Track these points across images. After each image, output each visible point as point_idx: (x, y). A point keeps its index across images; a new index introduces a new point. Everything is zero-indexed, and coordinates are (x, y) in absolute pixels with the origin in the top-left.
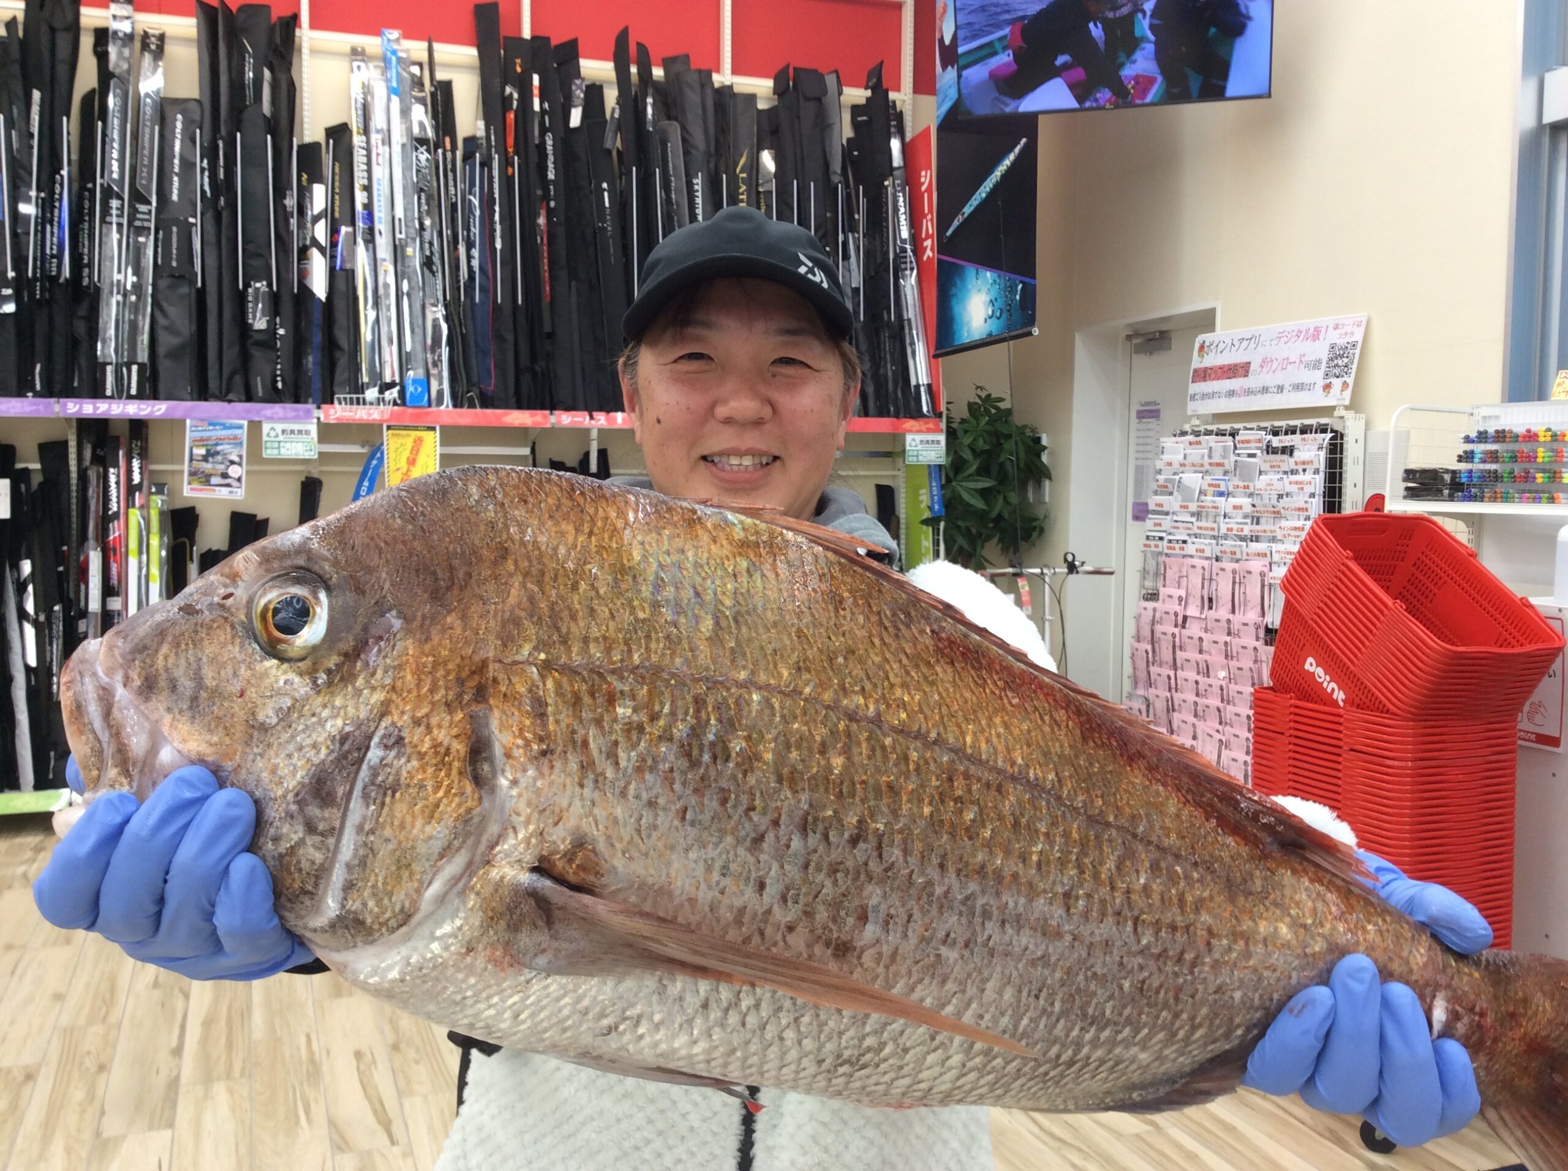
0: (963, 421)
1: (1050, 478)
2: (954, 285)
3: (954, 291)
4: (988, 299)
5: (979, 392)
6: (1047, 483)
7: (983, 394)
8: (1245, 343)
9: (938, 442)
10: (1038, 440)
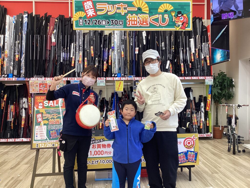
0: (217, 77)
1: (235, 87)
2: (214, 52)
3: (214, 53)
4: (220, 55)
5: (220, 71)
6: (234, 88)
9: (212, 81)
10: (232, 80)
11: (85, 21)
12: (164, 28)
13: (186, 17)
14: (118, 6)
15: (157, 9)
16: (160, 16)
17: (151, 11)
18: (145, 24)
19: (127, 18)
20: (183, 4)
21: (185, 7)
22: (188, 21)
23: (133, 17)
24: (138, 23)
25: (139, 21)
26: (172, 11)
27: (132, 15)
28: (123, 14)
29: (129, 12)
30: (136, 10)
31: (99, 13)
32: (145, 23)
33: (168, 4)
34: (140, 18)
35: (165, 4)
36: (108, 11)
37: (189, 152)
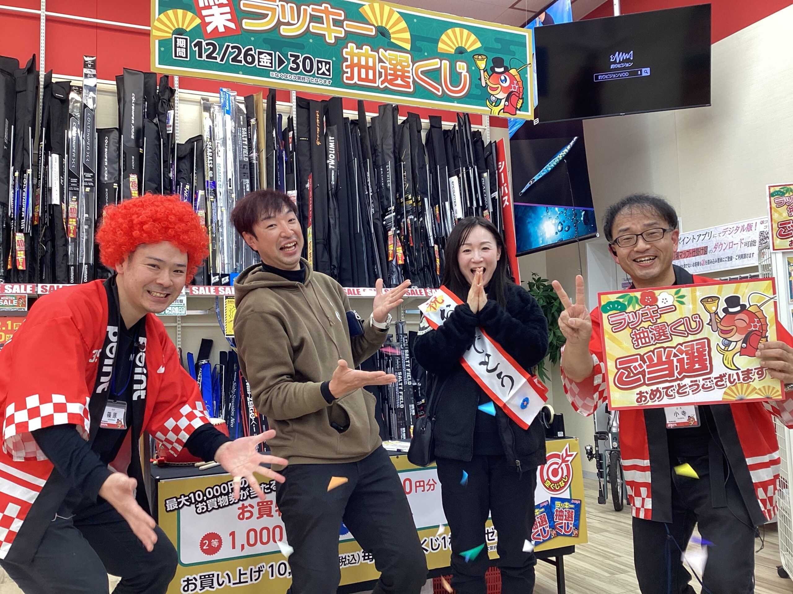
5: (534, 277)
7: (536, 278)
8: (702, 237)
11: (195, 46)
12: (455, 104)
13: (517, 77)
14: (313, 10)
15: (437, 41)
16: (445, 64)
17: (418, 44)
18: (399, 82)
19: (345, 56)
20: (508, 38)
21: (512, 48)
22: (521, 90)
23: (363, 55)
24: (380, 77)
25: (381, 70)
26: (476, 54)
27: (359, 47)
28: (331, 40)
29: (350, 37)
30: (373, 33)
31: (247, 24)
32: (399, 79)
33: (466, 32)
34: (385, 63)
35: (457, 30)
36: (279, 23)
37: (558, 503)
